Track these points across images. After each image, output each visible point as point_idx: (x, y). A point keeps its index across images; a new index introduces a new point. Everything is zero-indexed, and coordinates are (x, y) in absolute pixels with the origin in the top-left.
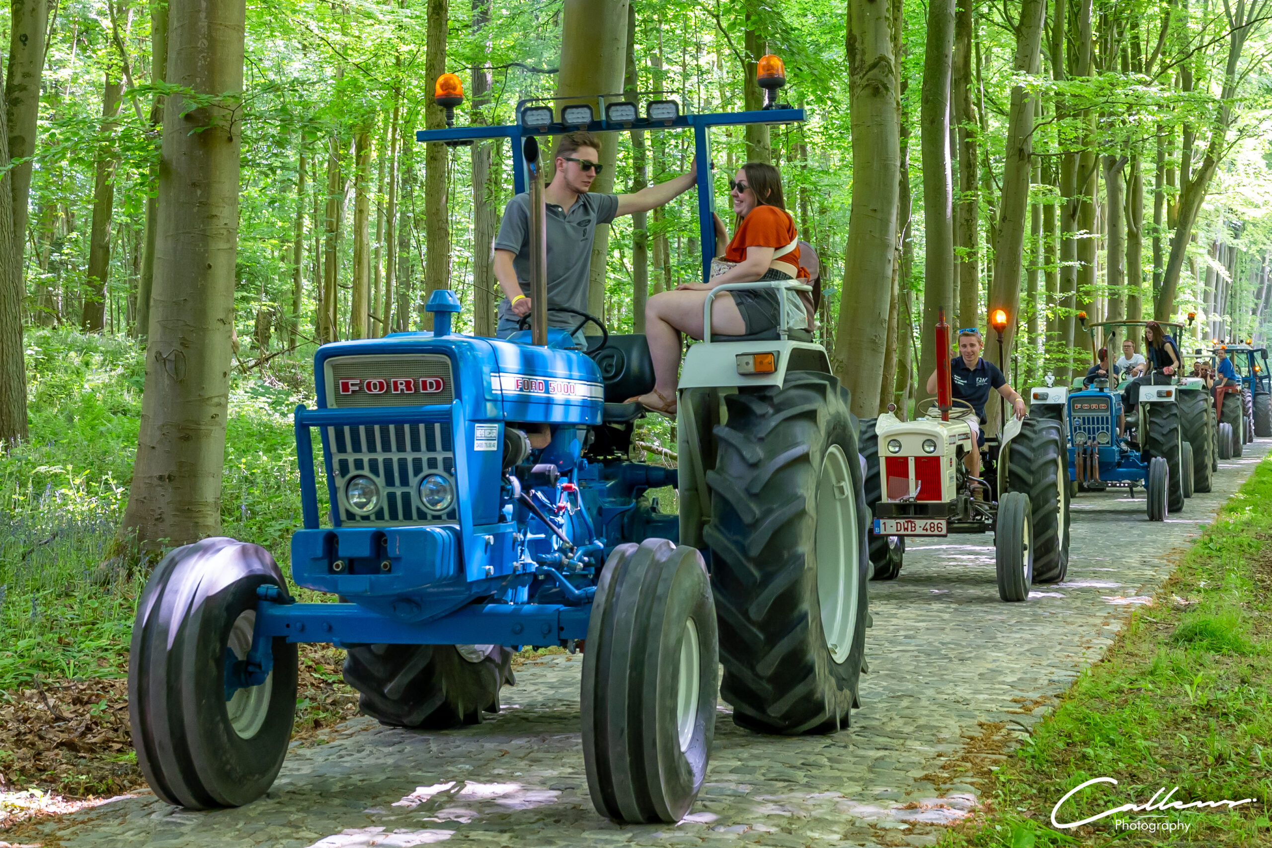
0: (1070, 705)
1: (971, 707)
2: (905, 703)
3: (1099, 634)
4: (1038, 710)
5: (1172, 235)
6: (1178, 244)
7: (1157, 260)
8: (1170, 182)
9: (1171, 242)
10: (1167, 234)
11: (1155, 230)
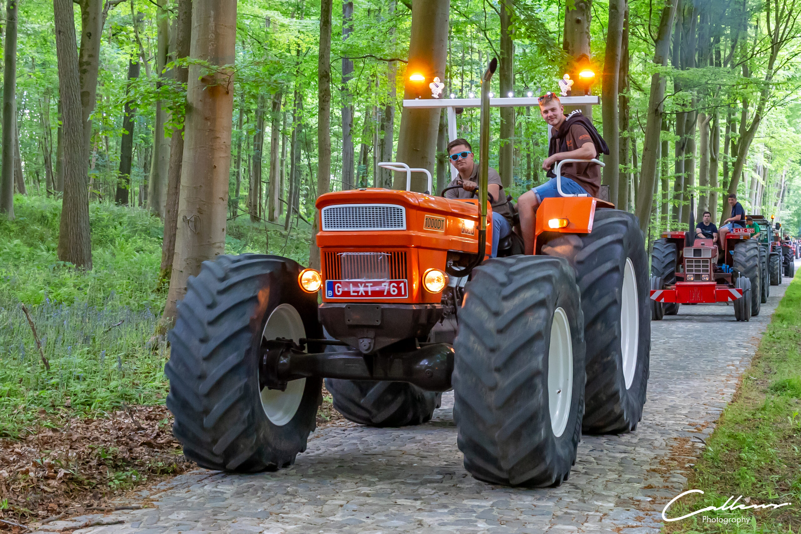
0: (724, 427)
1: (666, 428)
3: (726, 387)
4: (705, 430)
5: (735, 159)
6: (738, 166)
7: (726, 174)
8: (734, 130)
9: (734, 164)
10: (731, 159)
11: (725, 158)
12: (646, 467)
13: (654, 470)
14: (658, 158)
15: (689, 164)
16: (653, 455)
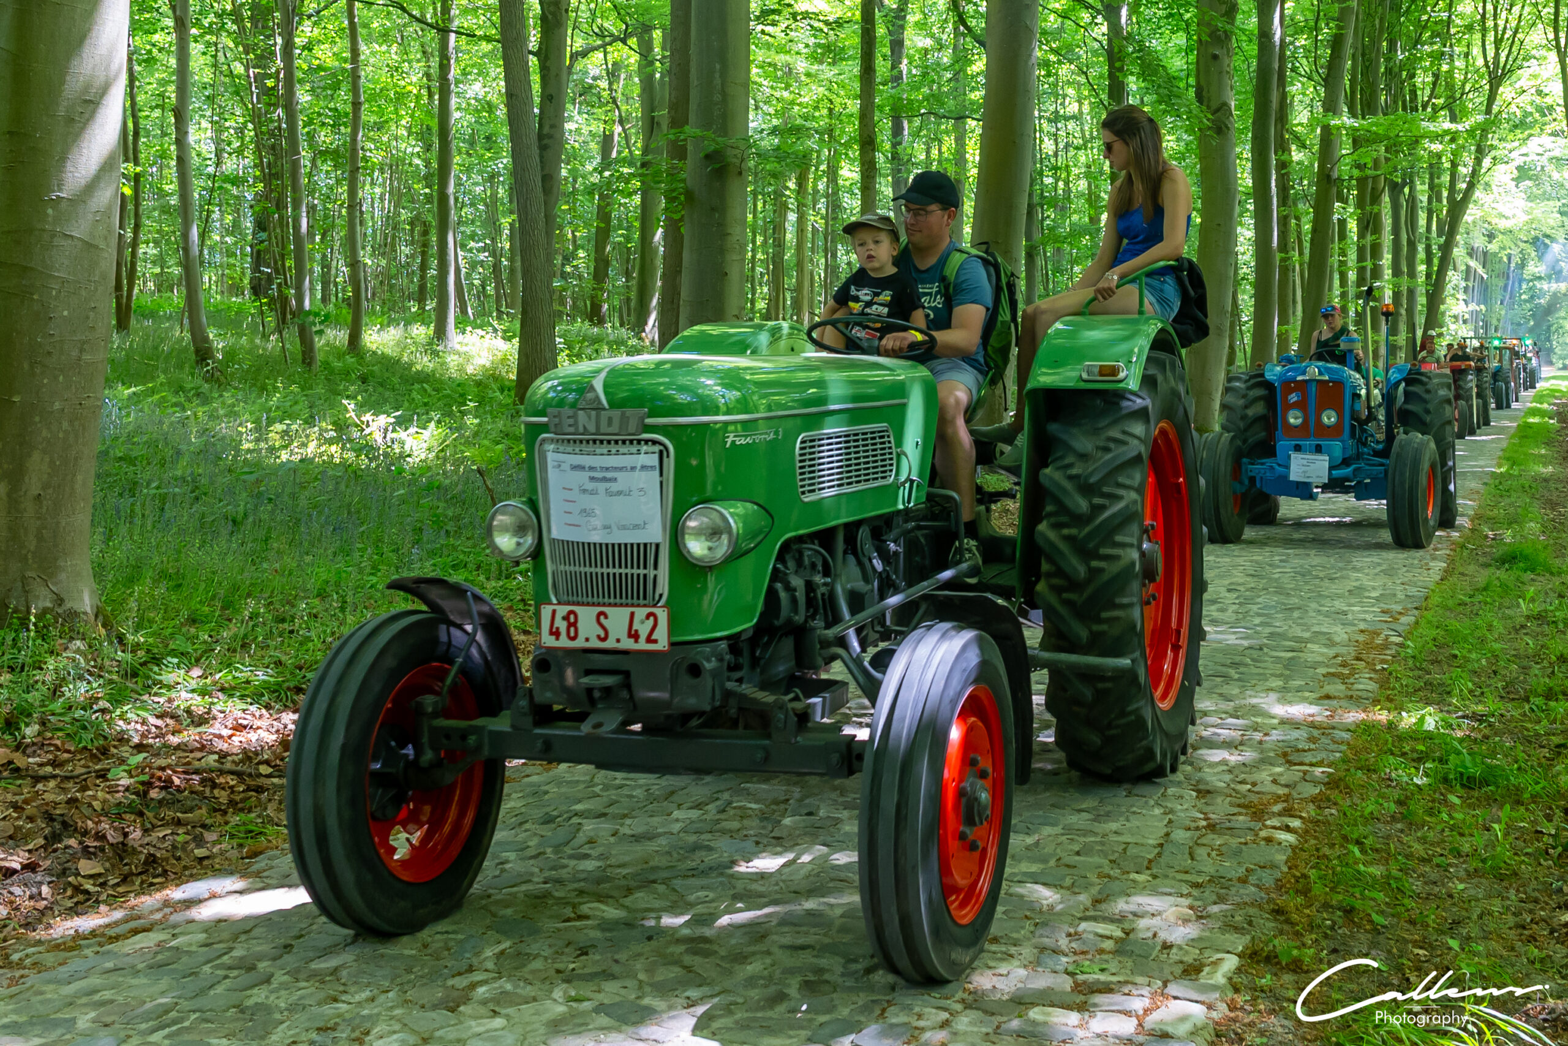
0: (1428, 615)
1: (1350, 617)
2: (1296, 614)
4: (1404, 619)
5: (1442, 240)
6: (1447, 248)
7: (1429, 261)
8: (1439, 200)
9: (1440, 247)
10: (1437, 241)
11: (1427, 238)
12: (1322, 670)
13: (1333, 675)
14: (1333, 242)
15: (1376, 251)
16: (1331, 652)
